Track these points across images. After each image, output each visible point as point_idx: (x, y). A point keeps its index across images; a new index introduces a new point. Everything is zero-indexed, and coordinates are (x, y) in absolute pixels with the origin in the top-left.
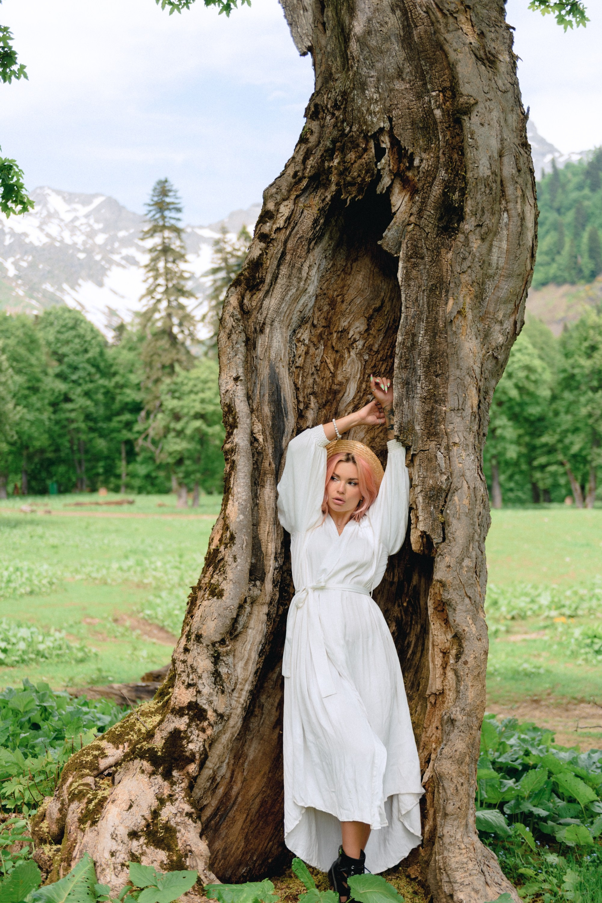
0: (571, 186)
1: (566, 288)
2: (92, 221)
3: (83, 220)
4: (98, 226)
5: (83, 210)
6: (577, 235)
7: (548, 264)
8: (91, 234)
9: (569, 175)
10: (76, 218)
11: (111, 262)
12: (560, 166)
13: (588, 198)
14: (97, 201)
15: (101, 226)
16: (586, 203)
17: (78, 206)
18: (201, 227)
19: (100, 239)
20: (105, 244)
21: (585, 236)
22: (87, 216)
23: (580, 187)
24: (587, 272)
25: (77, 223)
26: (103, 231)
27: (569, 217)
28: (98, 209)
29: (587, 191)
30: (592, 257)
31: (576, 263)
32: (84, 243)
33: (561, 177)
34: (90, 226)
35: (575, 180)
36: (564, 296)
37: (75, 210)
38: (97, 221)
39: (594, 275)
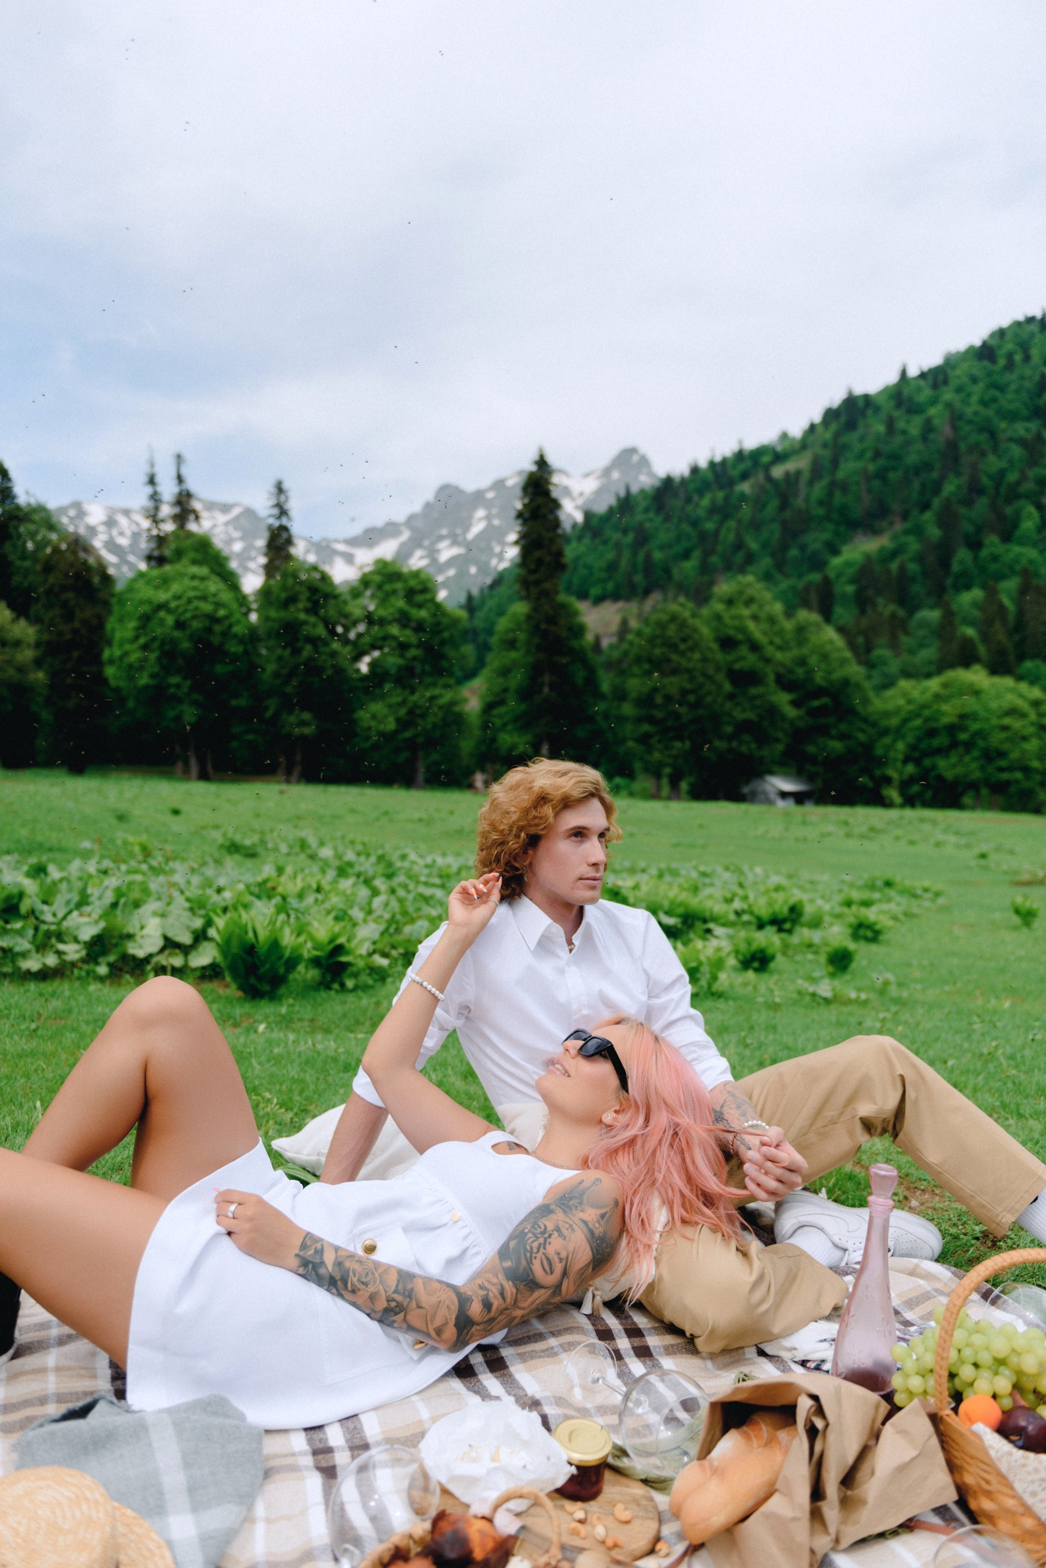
0: (640, 509)
1: (620, 604)
2: (231, 529)
3: (222, 529)
4: (237, 534)
5: (222, 518)
6: (635, 554)
7: (606, 581)
8: (230, 541)
9: (640, 500)
10: (215, 526)
11: (247, 569)
12: (634, 490)
13: (650, 520)
14: (236, 511)
15: (240, 534)
16: (648, 525)
17: (218, 515)
18: (336, 541)
19: (237, 547)
21: (641, 555)
22: (227, 524)
23: (647, 510)
24: (640, 590)
25: (216, 532)
26: (241, 539)
27: (630, 538)
28: (237, 518)
29: (652, 514)
30: (646, 576)
31: (631, 580)
33: (633, 501)
34: (227, 532)
35: (643, 504)
36: (618, 611)
37: (214, 518)
38: (235, 529)
39: (647, 592)
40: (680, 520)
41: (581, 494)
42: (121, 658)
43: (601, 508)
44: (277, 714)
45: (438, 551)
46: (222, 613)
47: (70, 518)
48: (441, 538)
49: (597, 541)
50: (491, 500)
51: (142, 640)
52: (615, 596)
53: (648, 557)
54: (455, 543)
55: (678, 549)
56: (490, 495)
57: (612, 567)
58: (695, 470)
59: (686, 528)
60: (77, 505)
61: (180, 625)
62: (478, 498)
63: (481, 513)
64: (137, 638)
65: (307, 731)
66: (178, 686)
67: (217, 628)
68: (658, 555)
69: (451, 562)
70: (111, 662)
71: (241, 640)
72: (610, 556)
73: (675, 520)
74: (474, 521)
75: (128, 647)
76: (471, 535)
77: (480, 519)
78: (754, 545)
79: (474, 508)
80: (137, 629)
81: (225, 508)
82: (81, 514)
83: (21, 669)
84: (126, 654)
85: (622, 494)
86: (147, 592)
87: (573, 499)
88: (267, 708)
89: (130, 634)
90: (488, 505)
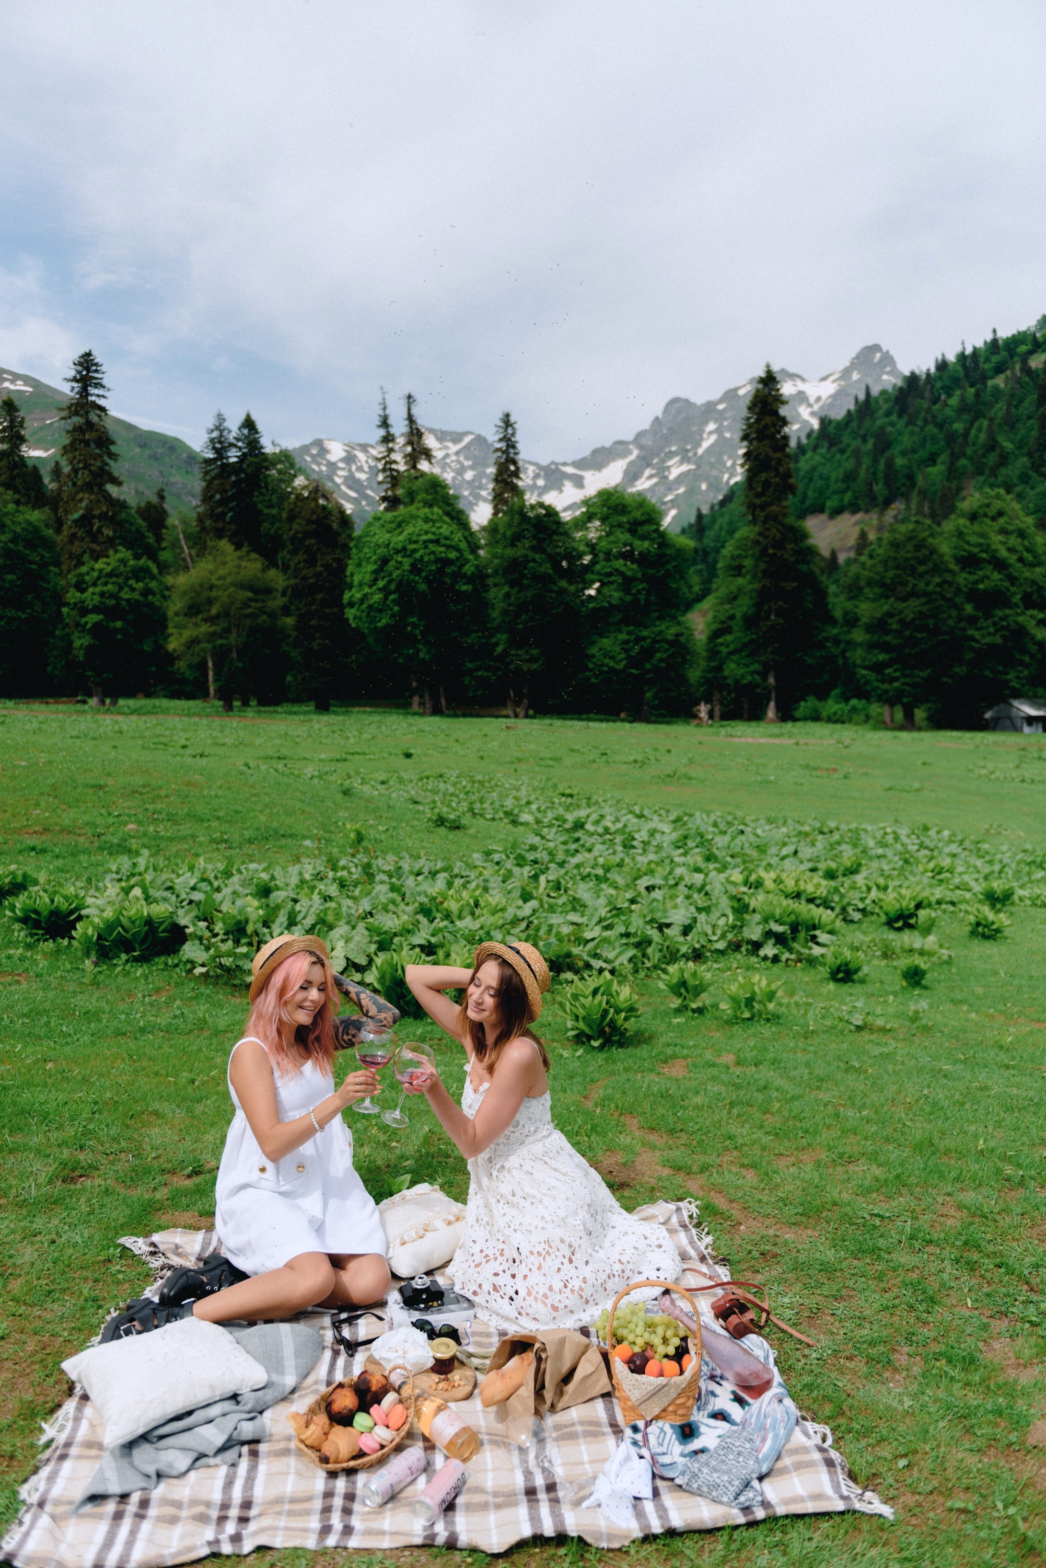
0: (881, 412)
1: (859, 516)
2: (462, 459)
3: (454, 458)
4: (467, 463)
5: (453, 448)
6: (875, 461)
7: (844, 492)
8: (461, 471)
9: (881, 402)
10: (447, 456)
11: (478, 497)
12: (875, 391)
13: (893, 424)
14: (467, 439)
15: (470, 463)
16: (889, 429)
17: (450, 444)
18: (565, 464)
19: (469, 475)
20: (473, 481)
21: (882, 462)
22: (457, 453)
23: (888, 414)
24: (880, 499)
25: (448, 461)
26: (472, 468)
27: (870, 445)
28: (467, 447)
29: (894, 417)
30: (887, 484)
31: (871, 490)
32: (454, 479)
33: (873, 404)
34: (458, 462)
35: (885, 407)
36: (856, 523)
37: (446, 448)
38: (466, 458)
39: (888, 502)
40: (926, 422)
41: (818, 399)
42: (362, 601)
43: (838, 414)
44: (505, 653)
45: (669, 468)
46: (453, 555)
47: (313, 456)
48: (671, 455)
49: (834, 449)
50: (723, 411)
51: (381, 584)
52: (854, 508)
53: (890, 464)
54: (685, 460)
55: (922, 454)
56: (721, 407)
57: (850, 477)
58: (942, 366)
59: (931, 429)
60: (319, 443)
61: (414, 568)
62: (709, 410)
63: (711, 426)
64: (375, 580)
65: (535, 666)
66: (414, 626)
67: (449, 570)
68: (900, 461)
69: (680, 479)
70: (351, 605)
71: (470, 580)
72: (849, 464)
73: (919, 423)
74: (705, 436)
75: (366, 590)
76: (700, 451)
77: (710, 433)
78: (1008, 446)
79: (706, 423)
80: (375, 572)
81: (456, 437)
82: (324, 451)
83: (272, 615)
84: (365, 597)
85: (862, 397)
86: (382, 537)
87: (810, 405)
88: (497, 644)
89: (368, 578)
90: (720, 417)
